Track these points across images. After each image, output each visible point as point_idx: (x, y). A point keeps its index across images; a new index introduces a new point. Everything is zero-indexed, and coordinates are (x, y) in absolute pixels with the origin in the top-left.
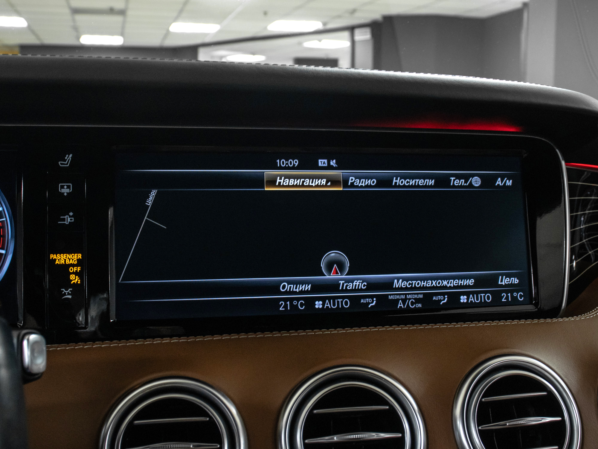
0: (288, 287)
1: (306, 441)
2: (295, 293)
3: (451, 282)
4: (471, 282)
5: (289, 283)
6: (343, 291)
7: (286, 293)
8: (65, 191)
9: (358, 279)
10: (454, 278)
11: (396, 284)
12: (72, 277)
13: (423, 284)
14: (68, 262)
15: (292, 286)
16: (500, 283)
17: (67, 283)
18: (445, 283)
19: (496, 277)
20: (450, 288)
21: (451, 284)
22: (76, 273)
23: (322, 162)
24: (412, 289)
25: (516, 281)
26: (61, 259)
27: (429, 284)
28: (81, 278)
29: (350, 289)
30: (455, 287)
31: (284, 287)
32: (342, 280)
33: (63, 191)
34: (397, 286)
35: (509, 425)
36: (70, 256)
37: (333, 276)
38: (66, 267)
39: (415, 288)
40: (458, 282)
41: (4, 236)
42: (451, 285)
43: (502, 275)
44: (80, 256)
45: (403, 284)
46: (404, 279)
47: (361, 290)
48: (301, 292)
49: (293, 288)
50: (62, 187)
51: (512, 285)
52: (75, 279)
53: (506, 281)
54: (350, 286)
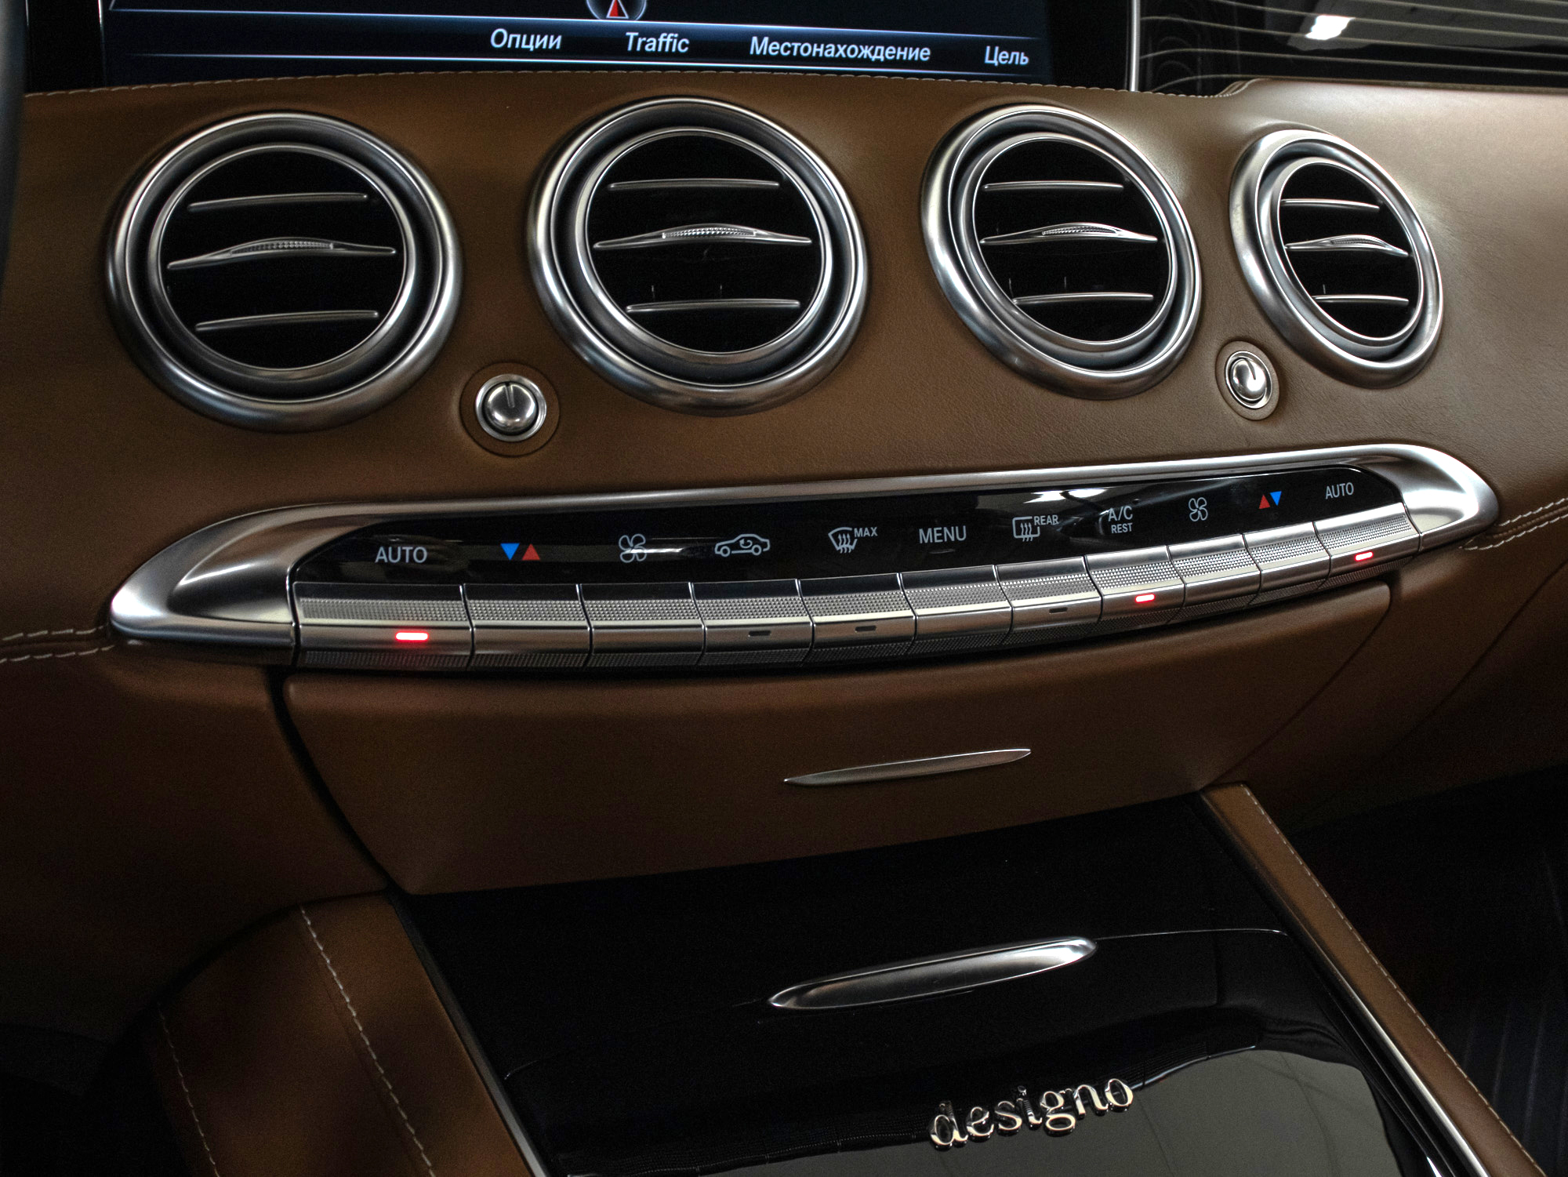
0: (508, 39)
1: (597, 246)
2: (526, 53)
3: (879, 51)
4: (923, 54)
5: (512, 29)
6: (634, 55)
7: (505, 52)
9: (668, 31)
10: (886, 42)
11: (756, 47)
13: (816, 50)
15: (518, 37)
16: (987, 61)
18: (866, 52)
19: (980, 46)
20: (878, 64)
21: (879, 54)
24: (790, 60)
25: (1023, 60)
27: (830, 51)
29: (652, 51)
30: (887, 63)
31: (499, 38)
32: (632, 29)
34: (758, 52)
35: (1046, 235)
37: (611, 21)
39: (799, 59)
40: (894, 52)
42: (878, 57)
43: (993, 45)
45: (771, 48)
46: (775, 37)
47: (677, 56)
48: (540, 52)
49: (521, 41)
51: (1013, 68)
53: (1000, 58)
54: (652, 45)
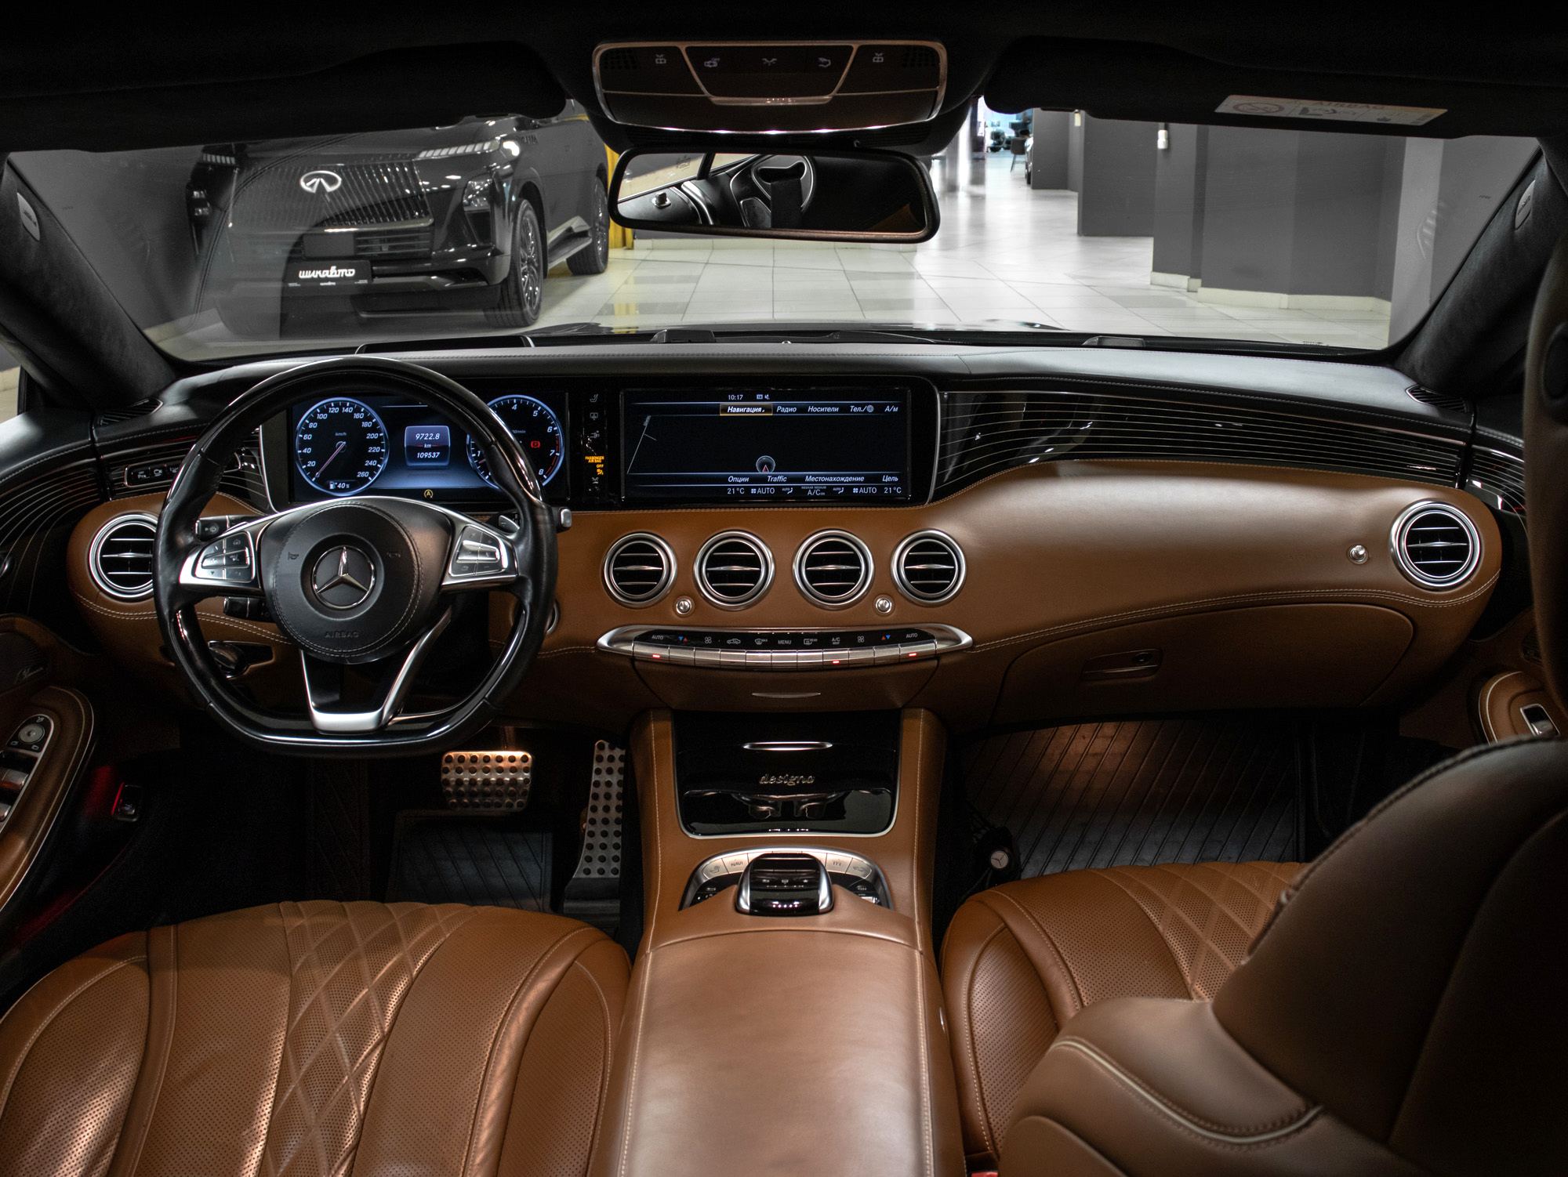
0: (733, 479)
2: (738, 483)
4: (862, 479)
5: (734, 476)
6: (770, 483)
7: (732, 483)
8: (594, 417)
9: (780, 475)
10: (849, 476)
11: (807, 479)
12: (598, 470)
13: (826, 479)
14: (596, 461)
15: (736, 478)
16: (883, 480)
17: (595, 474)
18: (842, 479)
19: (882, 475)
20: (846, 482)
21: (847, 479)
22: (600, 468)
23: (759, 396)
24: (818, 482)
25: (896, 479)
26: (592, 459)
27: (831, 479)
28: (603, 471)
29: (775, 481)
30: (849, 482)
31: (731, 479)
32: (770, 475)
33: (593, 417)
36: (597, 458)
37: (764, 473)
38: (595, 464)
39: (821, 482)
40: (852, 479)
41: (558, 445)
43: (886, 475)
44: (603, 458)
45: (812, 479)
46: (813, 476)
47: (783, 483)
48: (742, 483)
49: (737, 480)
50: (592, 415)
51: (893, 482)
52: (600, 472)
53: (888, 479)
54: (775, 479)
